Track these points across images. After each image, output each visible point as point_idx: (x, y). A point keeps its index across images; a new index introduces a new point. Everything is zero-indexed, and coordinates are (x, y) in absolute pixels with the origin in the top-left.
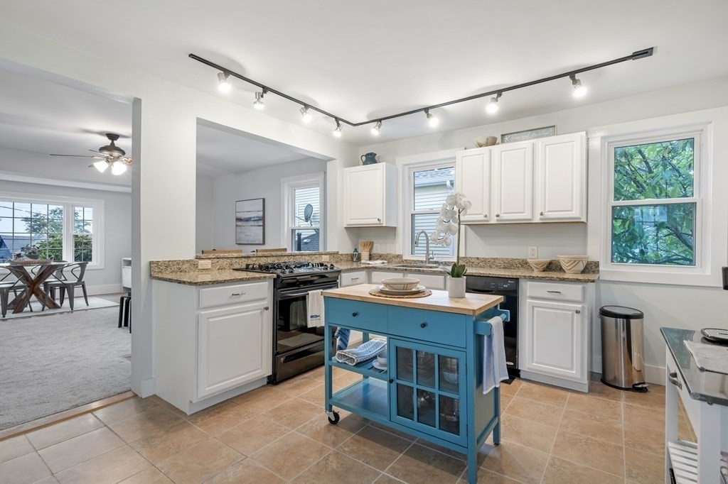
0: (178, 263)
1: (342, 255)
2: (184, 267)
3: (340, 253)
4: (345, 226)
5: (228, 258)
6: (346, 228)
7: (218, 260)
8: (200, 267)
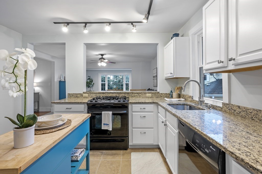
0: (76, 94)
1: (162, 94)
2: (78, 96)
3: (160, 93)
4: (165, 78)
5: (95, 93)
6: (165, 79)
7: (90, 94)
8: (83, 96)
